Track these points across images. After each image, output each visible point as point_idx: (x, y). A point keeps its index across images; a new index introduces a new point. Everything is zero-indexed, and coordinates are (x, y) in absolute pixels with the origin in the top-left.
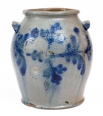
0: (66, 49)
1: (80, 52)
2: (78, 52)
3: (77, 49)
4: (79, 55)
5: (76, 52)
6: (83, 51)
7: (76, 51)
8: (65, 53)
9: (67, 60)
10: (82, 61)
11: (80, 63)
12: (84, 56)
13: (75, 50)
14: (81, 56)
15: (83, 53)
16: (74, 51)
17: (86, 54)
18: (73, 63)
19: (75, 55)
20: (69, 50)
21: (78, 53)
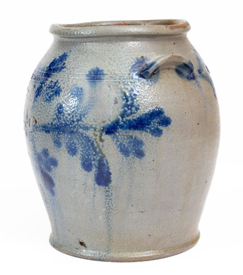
0: (55, 117)
1: (87, 128)
2: (81, 127)
3: (78, 121)
4: (82, 134)
5: (75, 127)
6: (98, 127)
7: (76, 123)
8: (52, 124)
9: (55, 142)
10: (95, 151)
11: (88, 155)
12: (101, 140)
13: (74, 122)
14: (88, 137)
15: (98, 134)
16: (71, 124)
17: (106, 137)
18: (68, 151)
19: (72, 132)
20: (60, 118)
21: (81, 130)
